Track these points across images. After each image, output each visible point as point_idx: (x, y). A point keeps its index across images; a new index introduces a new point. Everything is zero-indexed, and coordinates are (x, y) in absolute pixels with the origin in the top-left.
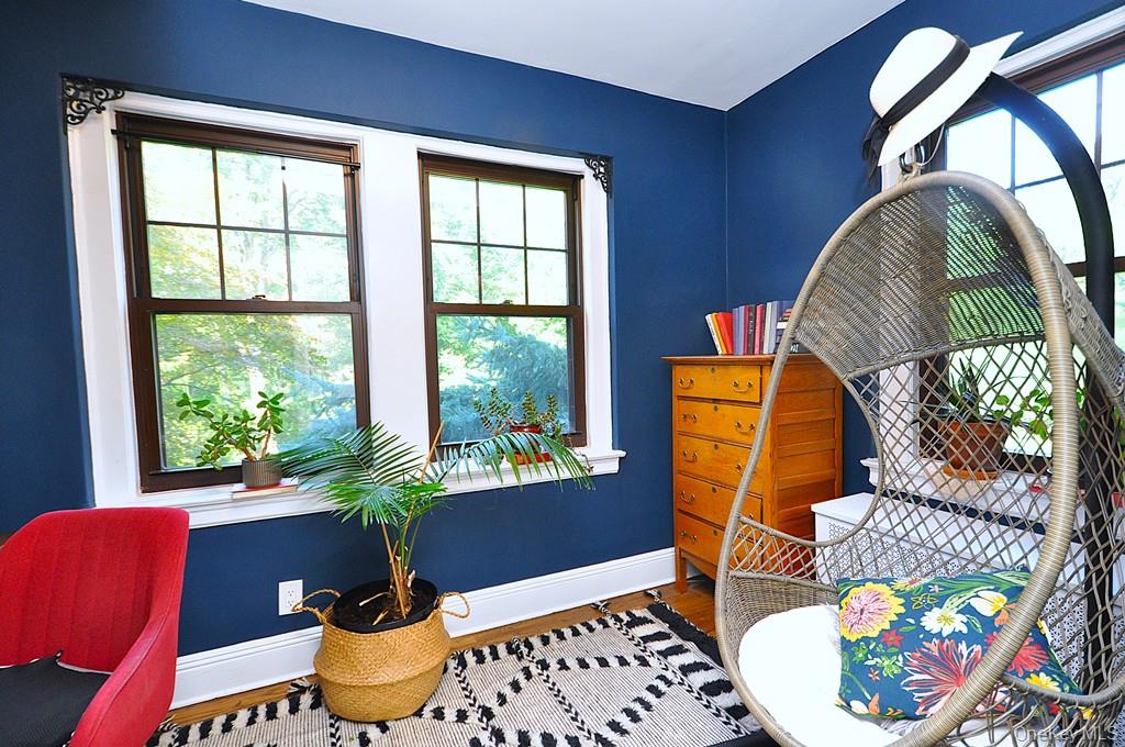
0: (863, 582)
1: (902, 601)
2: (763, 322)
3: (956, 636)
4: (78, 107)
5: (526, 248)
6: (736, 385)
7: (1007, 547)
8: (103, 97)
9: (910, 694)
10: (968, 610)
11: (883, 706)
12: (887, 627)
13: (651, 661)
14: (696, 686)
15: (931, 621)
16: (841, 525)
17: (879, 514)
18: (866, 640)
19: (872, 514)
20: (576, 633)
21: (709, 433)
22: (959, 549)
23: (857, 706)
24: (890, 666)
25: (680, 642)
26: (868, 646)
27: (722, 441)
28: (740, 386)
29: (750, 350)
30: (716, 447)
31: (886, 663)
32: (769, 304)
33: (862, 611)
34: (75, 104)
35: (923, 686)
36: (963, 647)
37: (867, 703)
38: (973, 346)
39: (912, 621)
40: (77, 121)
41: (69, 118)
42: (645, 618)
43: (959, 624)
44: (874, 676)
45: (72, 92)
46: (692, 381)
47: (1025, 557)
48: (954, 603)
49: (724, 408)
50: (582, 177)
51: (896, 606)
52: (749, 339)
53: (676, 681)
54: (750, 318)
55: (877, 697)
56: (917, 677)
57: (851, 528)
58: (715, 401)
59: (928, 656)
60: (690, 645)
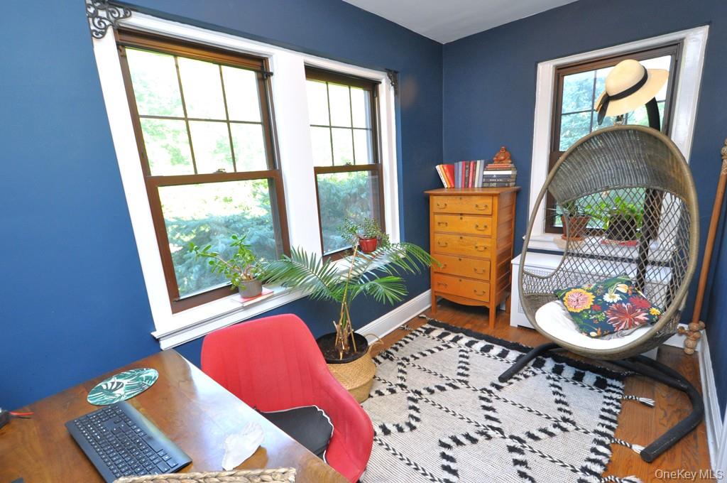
0: (569, 290)
1: (591, 293)
2: (474, 171)
3: (619, 302)
4: (99, 23)
5: (352, 128)
6: (477, 206)
7: (617, 267)
8: (117, 15)
9: (611, 325)
10: (618, 292)
11: (602, 331)
12: (592, 304)
13: (451, 345)
14: (479, 350)
15: (607, 298)
16: (546, 270)
17: (566, 261)
18: (587, 310)
19: (563, 262)
20: (406, 342)
21: (457, 231)
22: (598, 270)
23: (593, 334)
24: (601, 317)
25: (456, 335)
26: (588, 312)
27: (465, 235)
28: (480, 206)
29: (466, 186)
30: (461, 238)
31: (599, 316)
32: (478, 162)
33: (577, 300)
34: (96, 21)
35: (615, 321)
36: (624, 305)
37: (596, 332)
38: (611, 189)
39: (600, 300)
40: (100, 35)
41: (94, 34)
42: (430, 328)
43: (617, 298)
44: (596, 322)
45: (91, 10)
46: (446, 205)
47: (625, 270)
48: (611, 290)
49: (466, 218)
50: (381, 83)
51: (591, 297)
52: (466, 180)
53: (468, 350)
54: (466, 169)
55: (599, 329)
56: (612, 319)
57: (553, 271)
58: (461, 214)
59: (613, 310)
60: (461, 335)
